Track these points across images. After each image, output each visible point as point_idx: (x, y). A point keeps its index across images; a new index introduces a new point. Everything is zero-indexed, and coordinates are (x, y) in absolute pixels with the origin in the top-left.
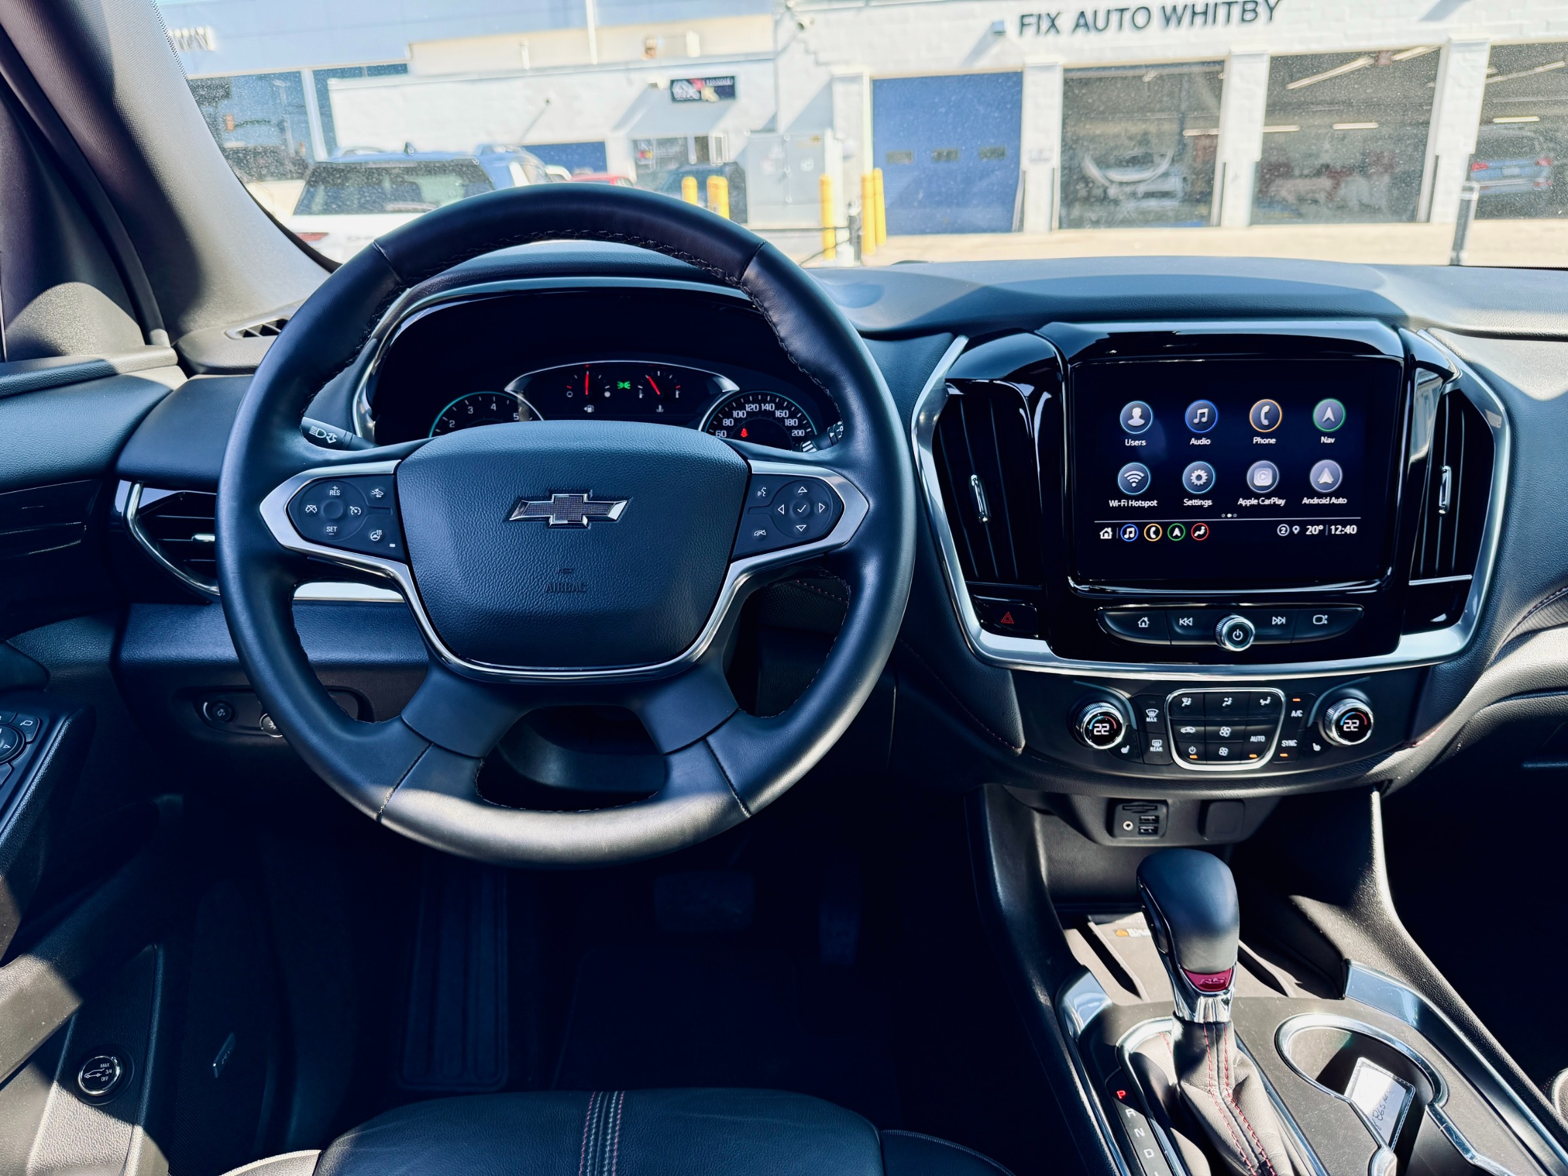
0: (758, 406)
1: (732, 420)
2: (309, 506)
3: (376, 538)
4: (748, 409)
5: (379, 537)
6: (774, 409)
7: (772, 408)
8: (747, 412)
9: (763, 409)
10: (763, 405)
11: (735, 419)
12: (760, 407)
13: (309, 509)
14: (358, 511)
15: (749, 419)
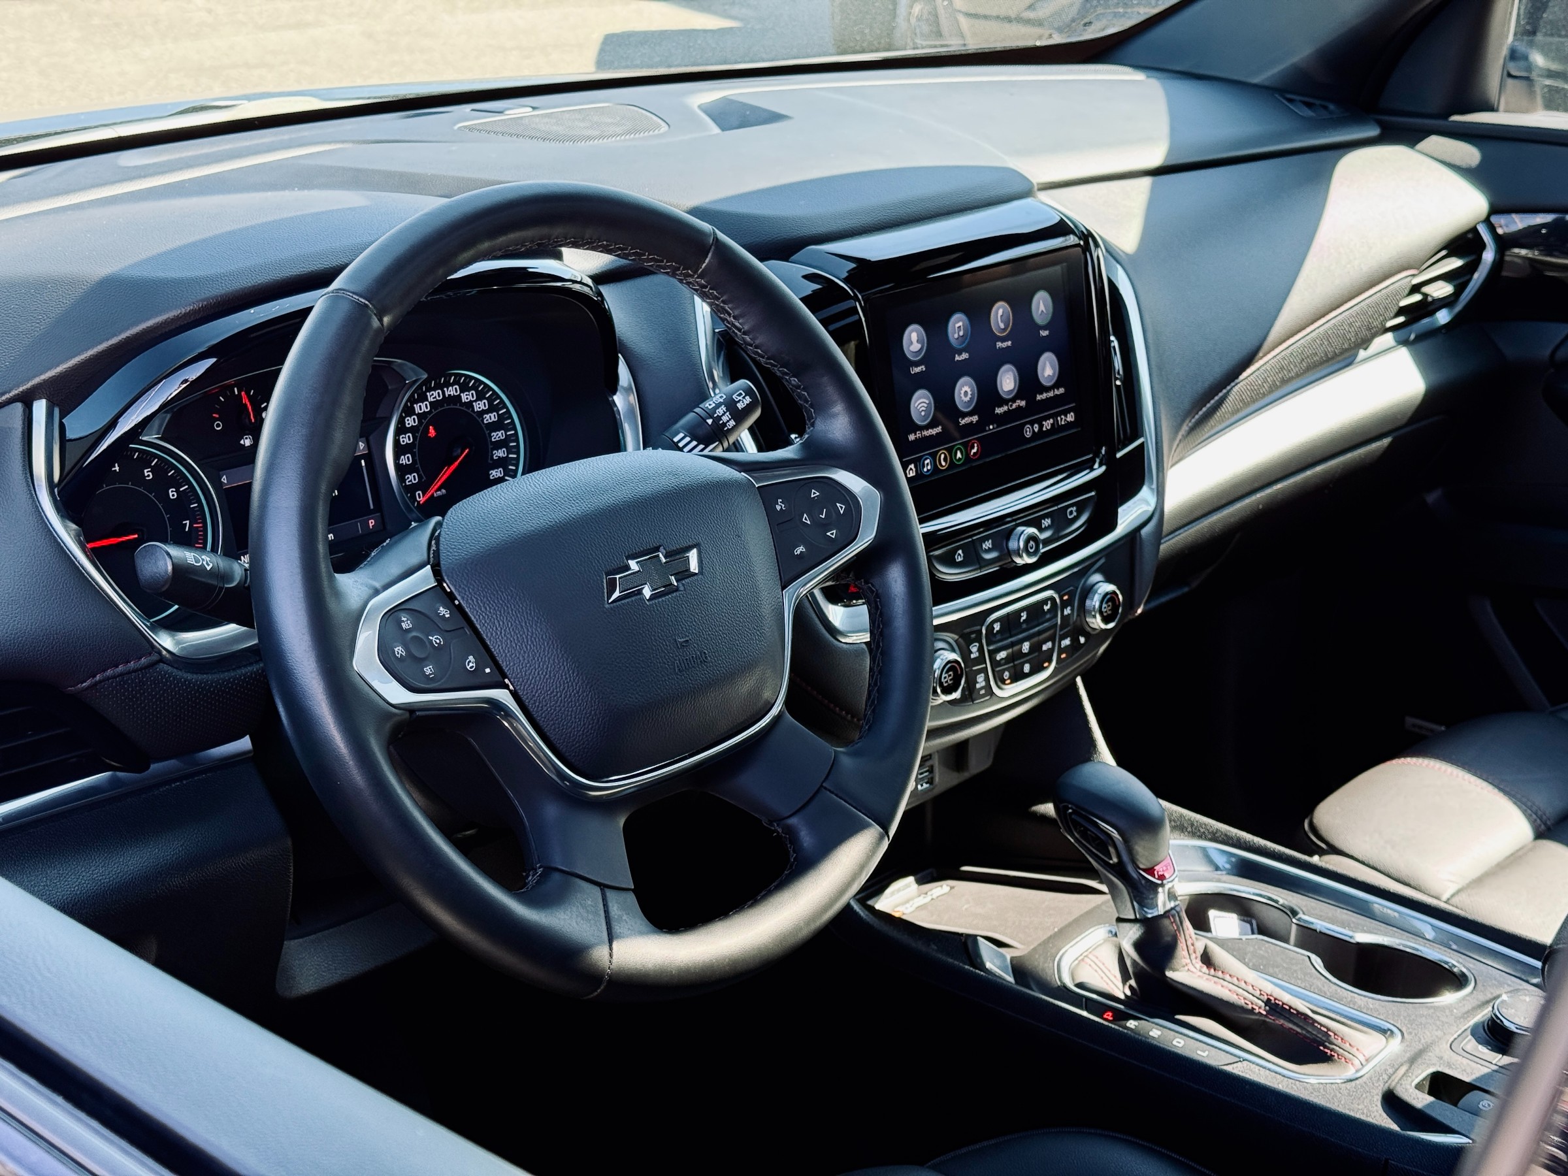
0: (440, 391)
1: (415, 417)
2: (397, 649)
4: (431, 399)
5: (474, 665)
6: (458, 393)
7: (456, 392)
8: (430, 403)
9: (447, 396)
10: (445, 389)
11: (419, 415)
12: (443, 393)
13: (397, 652)
14: (439, 639)
15: (434, 412)
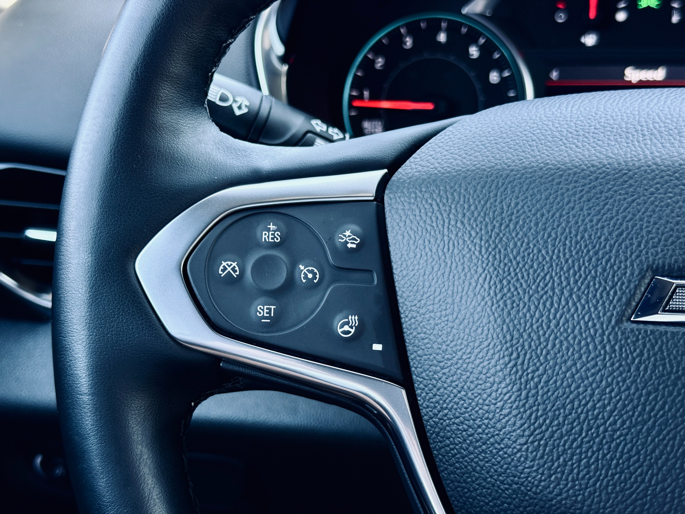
2: (224, 264)
3: (349, 332)
5: (353, 331)
13: (225, 269)
14: (315, 274)
